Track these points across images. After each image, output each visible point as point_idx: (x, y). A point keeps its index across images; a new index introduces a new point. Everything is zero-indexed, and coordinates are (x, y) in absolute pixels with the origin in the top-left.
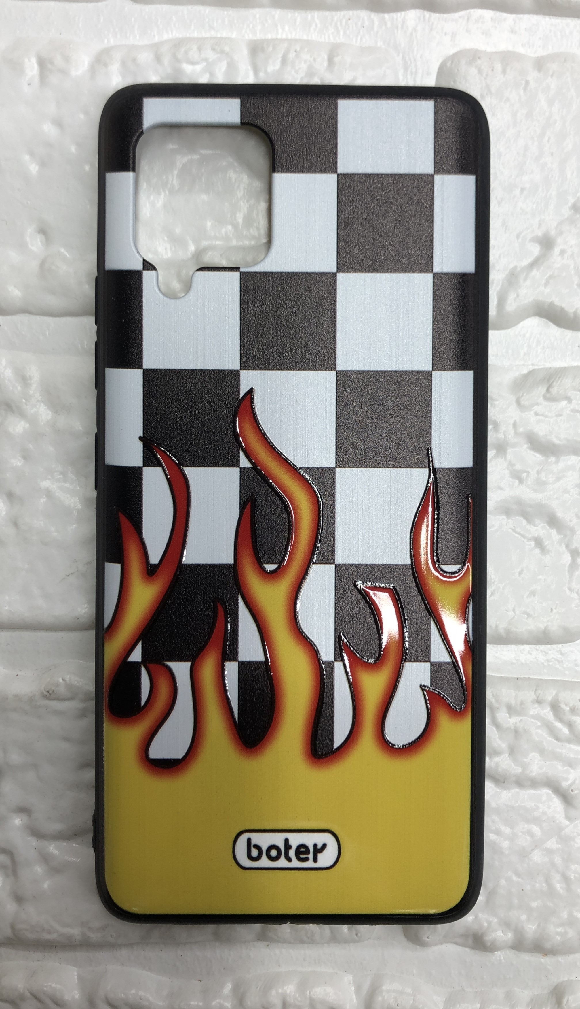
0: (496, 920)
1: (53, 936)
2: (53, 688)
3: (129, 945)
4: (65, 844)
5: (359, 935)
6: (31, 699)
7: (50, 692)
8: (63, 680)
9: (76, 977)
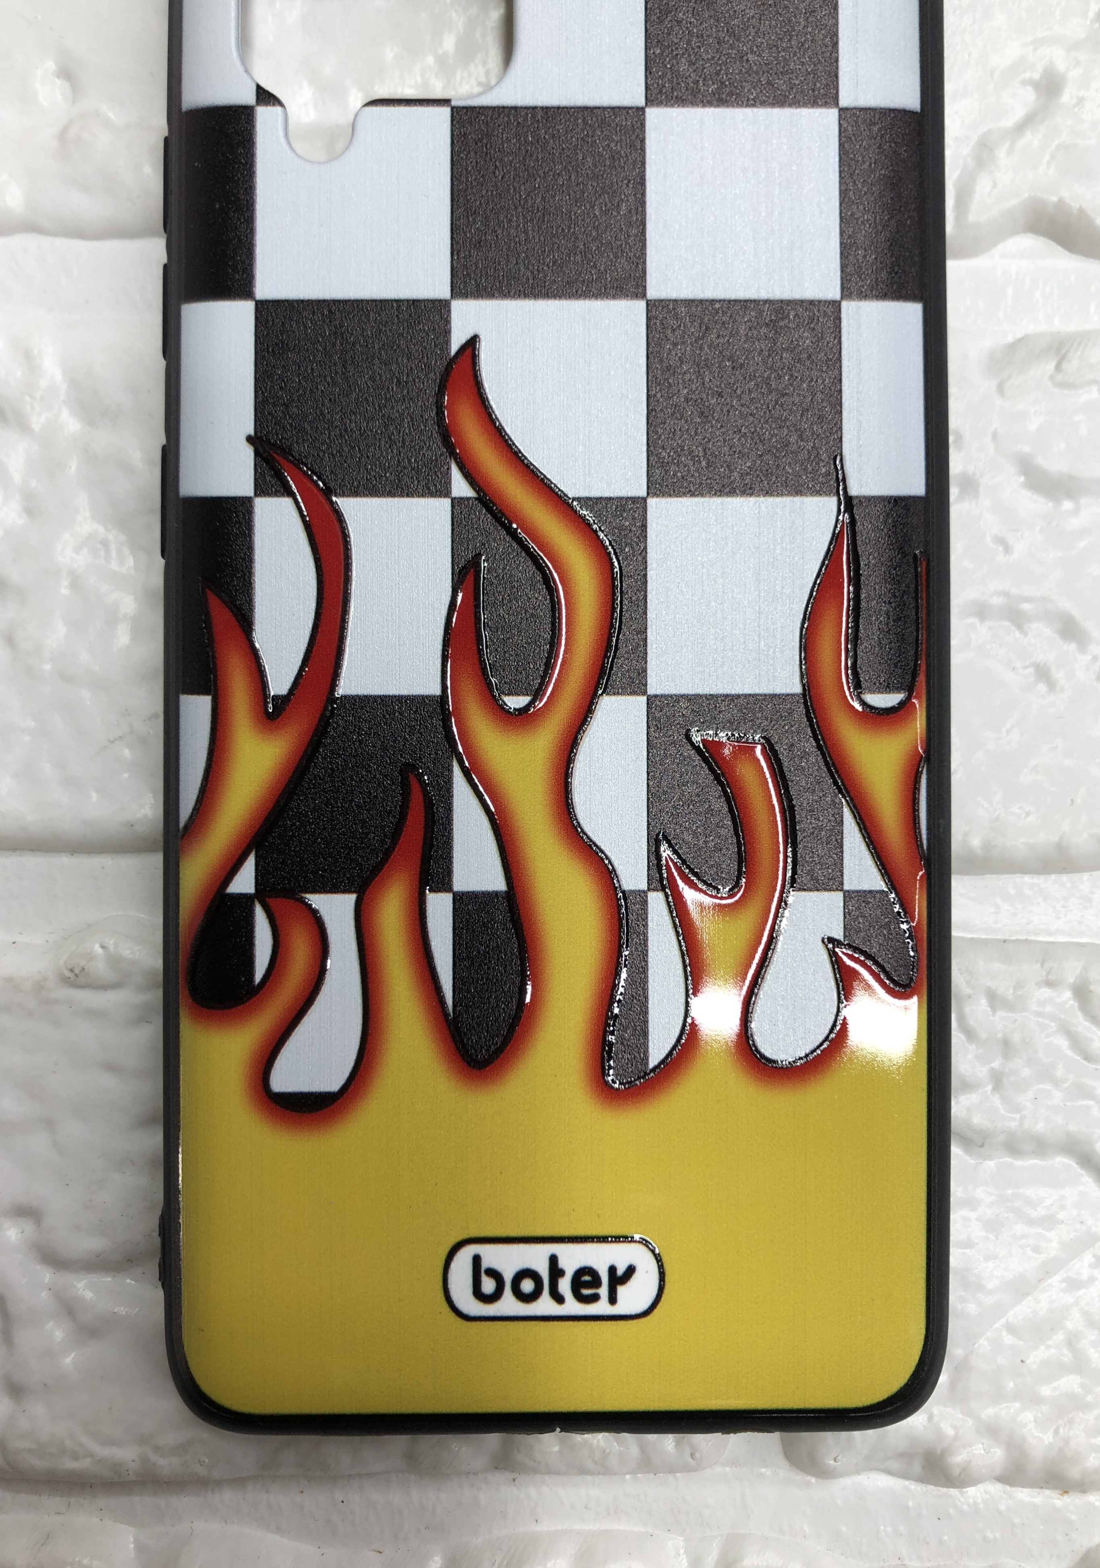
0: (970, 1422)
1: (83, 1464)
2: (83, 963)
3: (238, 1482)
4: (109, 1279)
5: (697, 1455)
6: (39, 987)
7: (77, 971)
8: (103, 947)
9: (132, 1546)
